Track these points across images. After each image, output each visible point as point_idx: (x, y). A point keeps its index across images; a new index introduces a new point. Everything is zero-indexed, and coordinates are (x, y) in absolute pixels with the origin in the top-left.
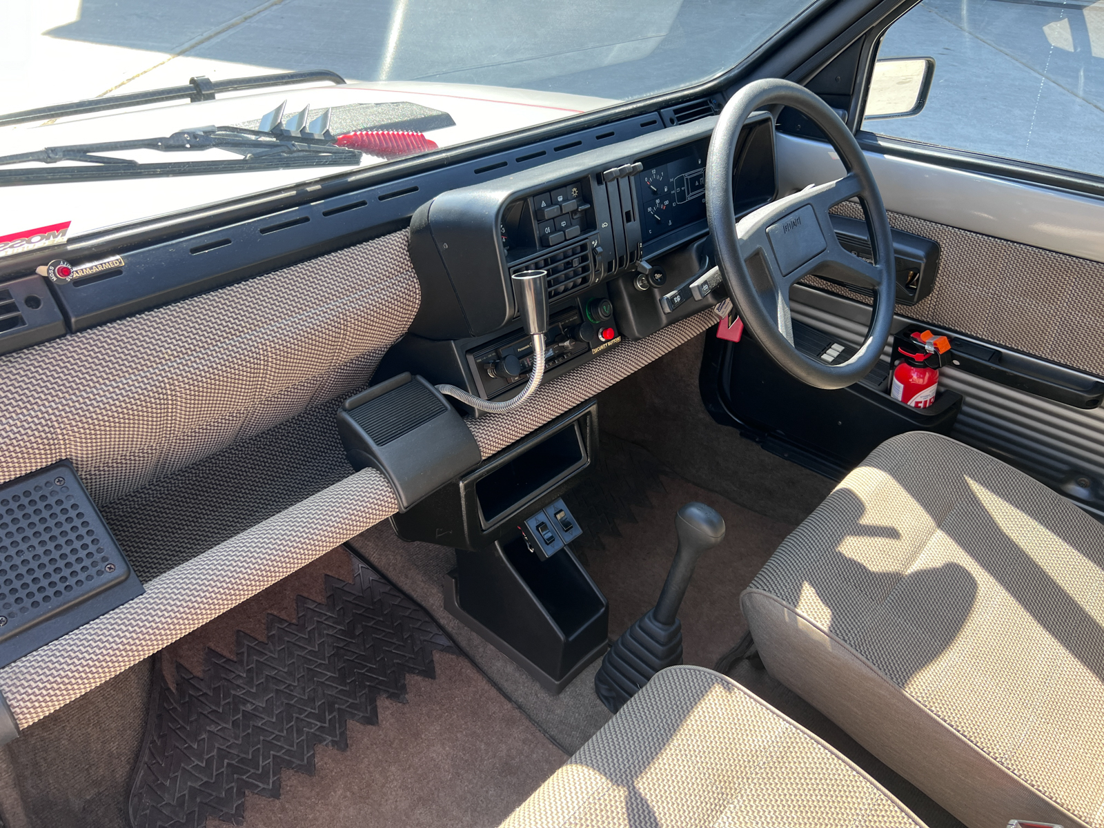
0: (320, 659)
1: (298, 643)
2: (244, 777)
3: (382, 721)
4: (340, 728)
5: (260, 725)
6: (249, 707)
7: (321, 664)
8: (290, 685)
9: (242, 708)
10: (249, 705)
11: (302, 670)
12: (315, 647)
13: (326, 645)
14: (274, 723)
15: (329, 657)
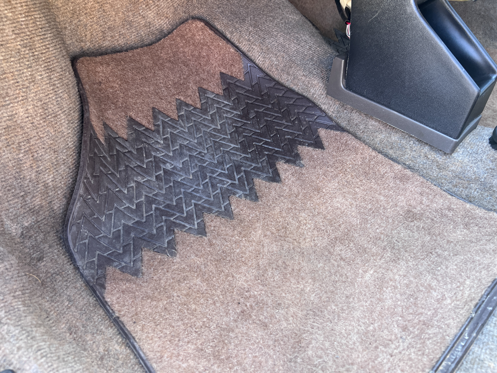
0: (223, 134)
1: (203, 122)
2: (172, 219)
3: (285, 180)
4: (248, 185)
5: (179, 180)
6: (169, 167)
7: (224, 138)
8: (200, 152)
9: (162, 166)
10: (168, 164)
11: (209, 142)
12: (217, 126)
13: (227, 125)
14: (191, 179)
15: (231, 134)
